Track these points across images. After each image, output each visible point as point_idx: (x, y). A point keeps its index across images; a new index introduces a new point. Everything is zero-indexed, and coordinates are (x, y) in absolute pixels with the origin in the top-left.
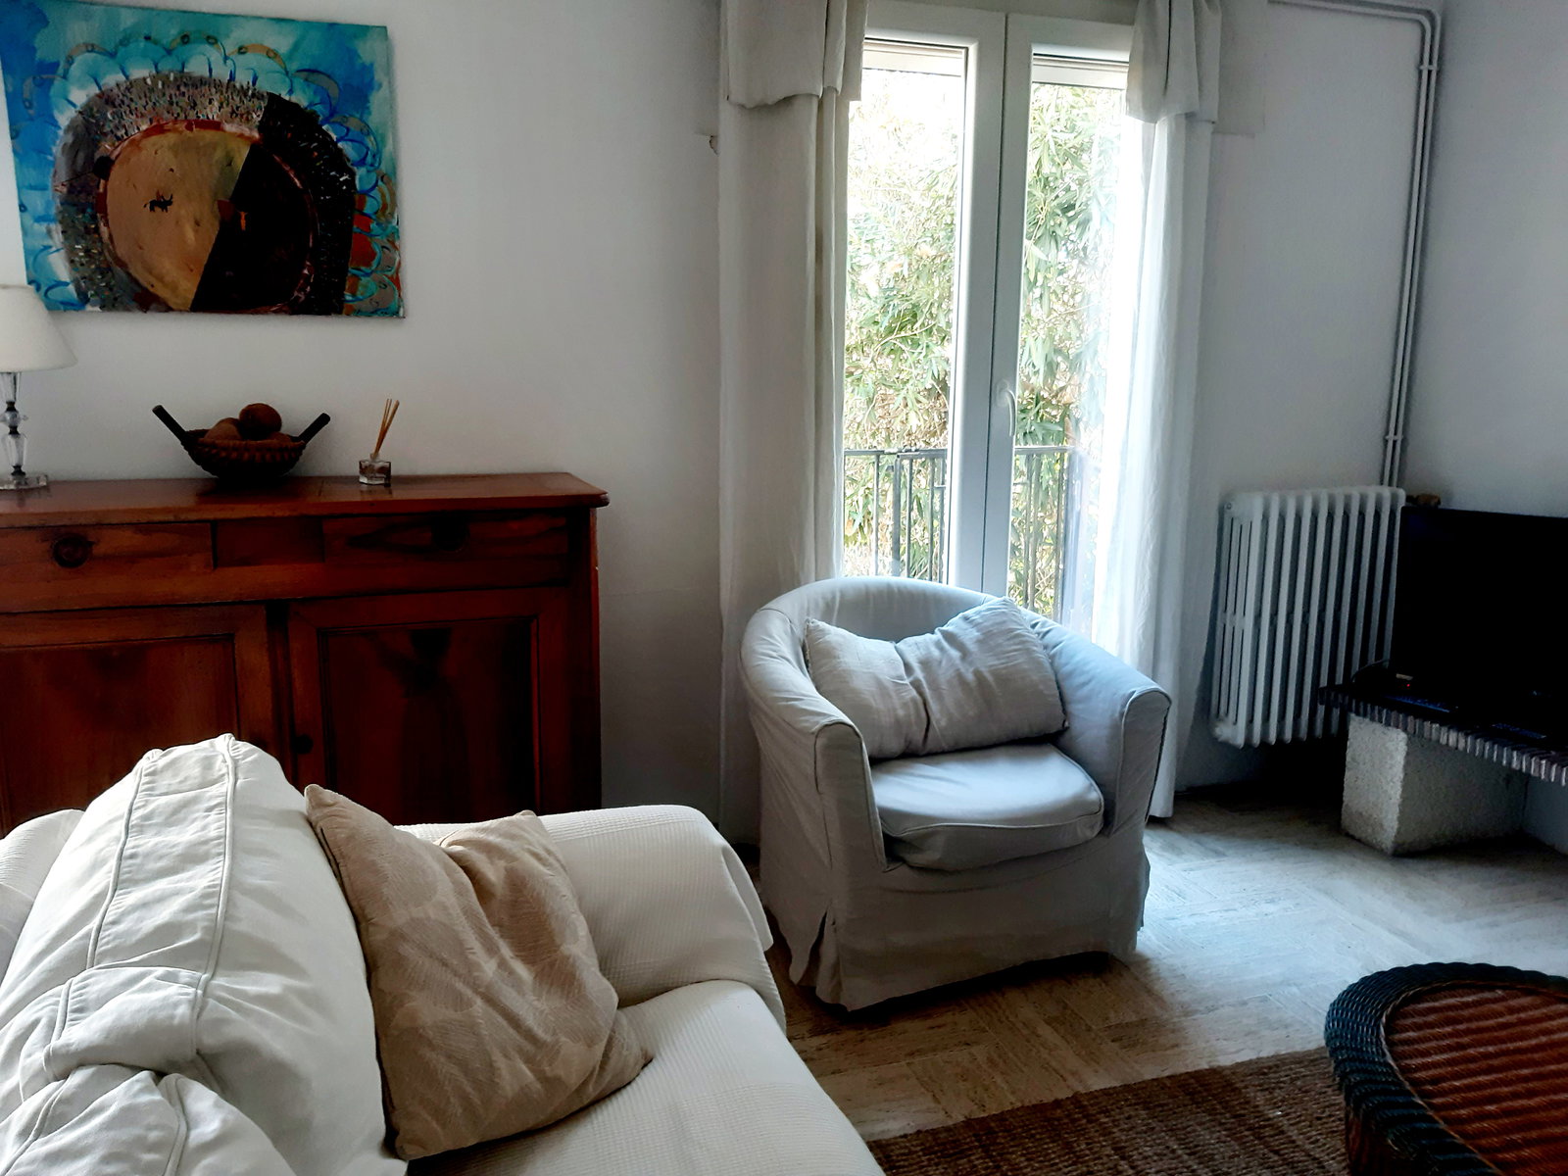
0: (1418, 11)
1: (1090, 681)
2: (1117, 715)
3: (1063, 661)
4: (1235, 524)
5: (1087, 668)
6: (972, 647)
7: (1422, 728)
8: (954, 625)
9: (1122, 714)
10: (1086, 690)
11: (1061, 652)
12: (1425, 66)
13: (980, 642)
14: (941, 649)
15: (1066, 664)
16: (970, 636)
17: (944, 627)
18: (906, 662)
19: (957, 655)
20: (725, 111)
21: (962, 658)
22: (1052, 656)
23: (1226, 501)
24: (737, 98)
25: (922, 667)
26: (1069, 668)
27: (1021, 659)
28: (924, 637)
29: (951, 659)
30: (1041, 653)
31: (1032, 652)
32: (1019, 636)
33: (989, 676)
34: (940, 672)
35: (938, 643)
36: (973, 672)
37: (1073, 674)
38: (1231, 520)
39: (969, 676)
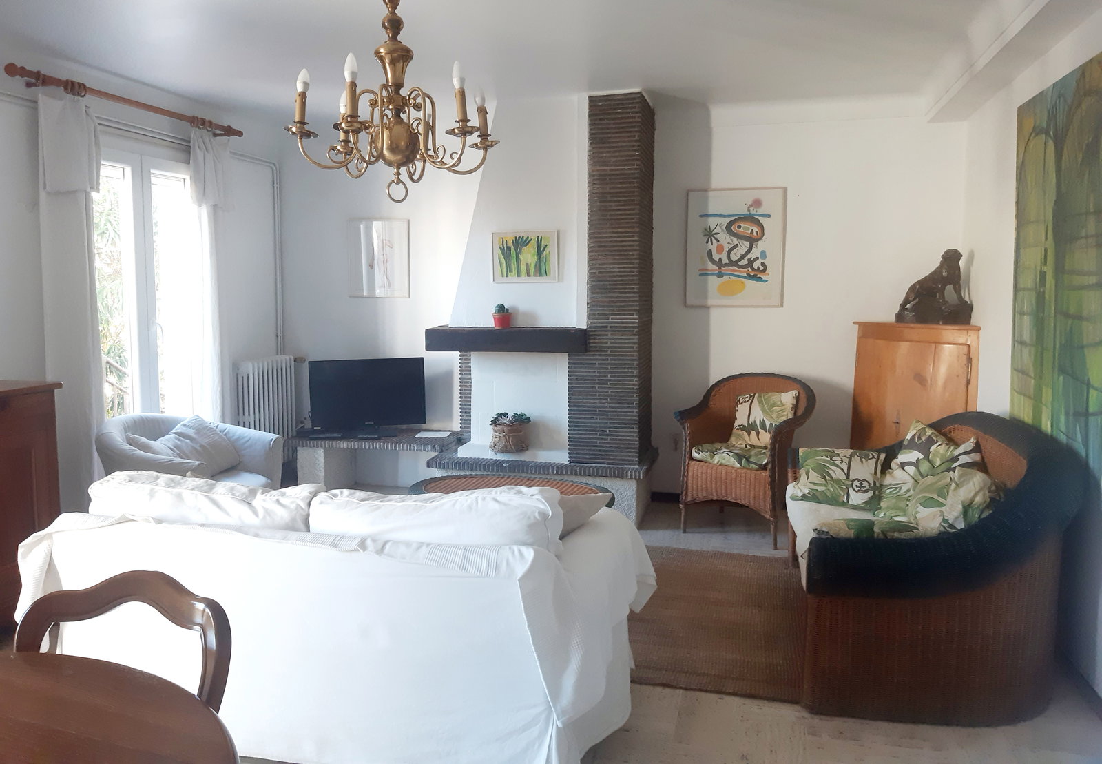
0: (270, 163)
1: (248, 441)
2: (267, 449)
3: (231, 435)
4: (239, 375)
5: (246, 435)
6: (194, 436)
7: (332, 444)
8: (178, 429)
9: (270, 448)
10: (246, 445)
11: (228, 432)
12: (275, 185)
13: (196, 433)
14: (179, 440)
15: (233, 436)
16: (191, 432)
17: (173, 431)
18: (169, 448)
19: (188, 441)
20: (43, 195)
21: (191, 441)
22: (225, 435)
23: (235, 367)
24: (48, 188)
25: (177, 449)
26: (235, 437)
27: (217, 438)
28: (167, 437)
29: (187, 443)
30: (221, 434)
31: (218, 434)
32: (211, 428)
33: (208, 447)
34: (185, 449)
35: (176, 438)
36: (200, 446)
37: (238, 439)
38: (237, 375)
39: (199, 448)
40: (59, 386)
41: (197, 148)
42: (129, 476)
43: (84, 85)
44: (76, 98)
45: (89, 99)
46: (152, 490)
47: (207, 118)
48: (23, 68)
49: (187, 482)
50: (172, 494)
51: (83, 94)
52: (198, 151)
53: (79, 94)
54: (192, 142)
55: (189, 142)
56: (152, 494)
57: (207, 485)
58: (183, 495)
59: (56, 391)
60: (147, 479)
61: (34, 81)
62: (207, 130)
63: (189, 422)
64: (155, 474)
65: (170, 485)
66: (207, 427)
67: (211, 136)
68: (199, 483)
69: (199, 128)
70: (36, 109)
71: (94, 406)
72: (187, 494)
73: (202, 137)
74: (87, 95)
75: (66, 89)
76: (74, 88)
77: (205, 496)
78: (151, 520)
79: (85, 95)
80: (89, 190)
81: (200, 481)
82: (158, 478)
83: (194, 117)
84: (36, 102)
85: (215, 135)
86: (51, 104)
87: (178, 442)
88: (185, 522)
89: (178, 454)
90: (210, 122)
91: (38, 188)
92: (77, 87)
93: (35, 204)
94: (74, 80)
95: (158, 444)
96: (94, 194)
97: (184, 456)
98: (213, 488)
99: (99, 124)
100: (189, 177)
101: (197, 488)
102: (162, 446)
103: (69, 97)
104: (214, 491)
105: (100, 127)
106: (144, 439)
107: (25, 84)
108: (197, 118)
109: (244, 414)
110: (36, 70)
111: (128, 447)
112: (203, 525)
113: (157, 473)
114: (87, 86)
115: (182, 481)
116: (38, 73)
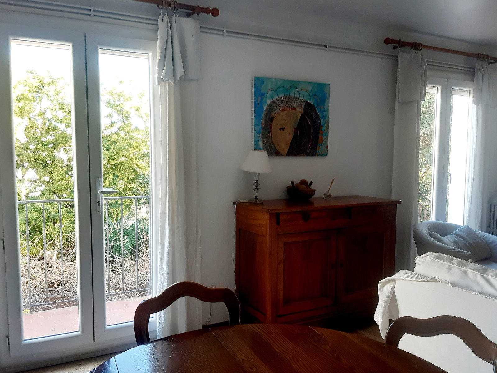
3: (487, 239)
6: (465, 237)
8: (457, 232)
10: (496, 247)
11: (486, 237)
16: (464, 235)
17: (453, 233)
18: (452, 242)
19: (462, 239)
20: (397, 104)
21: (464, 240)
22: (484, 239)
23: (490, 199)
24: (400, 101)
25: (455, 243)
26: (490, 241)
27: (479, 240)
28: (450, 236)
29: (461, 240)
30: (481, 238)
31: (480, 238)
32: (475, 234)
33: (473, 244)
34: (460, 244)
35: (455, 237)
36: (468, 243)
37: (491, 243)
38: (491, 204)
39: (468, 244)
40: (400, 202)
41: (479, 71)
42: (436, 256)
43: (421, 44)
44: (417, 51)
45: (424, 51)
46: (450, 266)
47: (486, 54)
48: (393, 39)
49: (470, 265)
50: (461, 270)
51: (420, 49)
52: (479, 73)
53: (418, 50)
54: (476, 69)
55: (474, 69)
56: (449, 268)
57: (482, 269)
58: (468, 272)
59: (398, 205)
60: (447, 259)
61: (397, 45)
62: (485, 61)
63: (463, 229)
64: (451, 257)
65: (459, 264)
66: (474, 233)
67: (487, 64)
68: (477, 267)
69: (481, 60)
70: (397, 60)
71: (413, 214)
72: (470, 272)
73: (482, 65)
74: (422, 50)
75: (412, 47)
76: (416, 46)
77: (481, 275)
78: (449, 283)
79: (421, 49)
80: (420, 100)
81: (477, 266)
82: (452, 260)
83: (478, 54)
84: (397, 56)
85: (489, 63)
86: (405, 56)
87: (456, 239)
88: (469, 289)
89: (456, 246)
90: (488, 56)
91: (395, 101)
92: (418, 45)
93: (393, 110)
94: (416, 42)
95: (445, 239)
96: (422, 102)
97: (459, 248)
98: (486, 272)
99: (427, 64)
100: (473, 89)
101: (476, 269)
102: (448, 240)
103: (413, 51)
104: (487, 273)
105: (427, 66)
106: (438, 235)
107: (393, 47)
108: (480, 54)
109: (493, 228)
110: (398, 40)
111: (431, 239)
112: (480, 293)
113: (452, 257)
114: (423, 44)
115: (467, 264)
116: (400, 41)
